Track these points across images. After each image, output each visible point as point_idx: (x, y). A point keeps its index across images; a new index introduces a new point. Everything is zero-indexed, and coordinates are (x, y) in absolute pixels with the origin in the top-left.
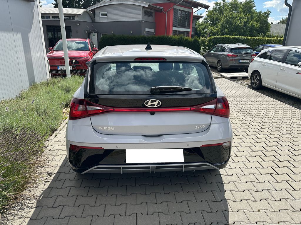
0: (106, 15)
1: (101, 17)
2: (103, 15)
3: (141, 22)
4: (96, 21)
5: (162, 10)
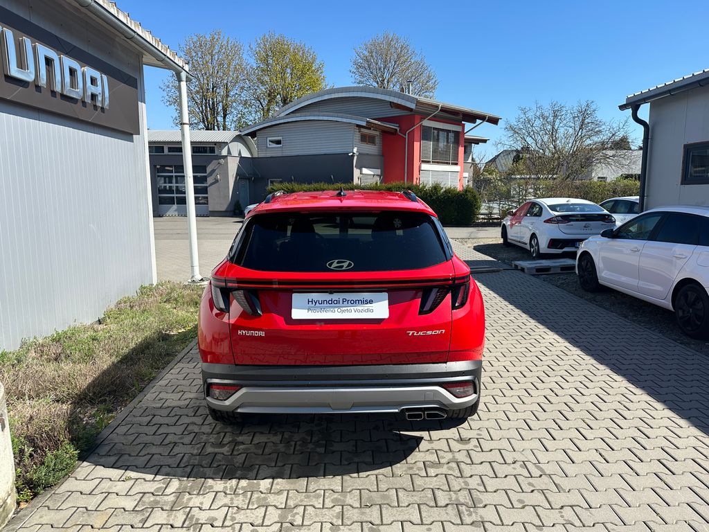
1: (268, 146)
2: (272, 142)
3: (352, 156)
4: (260, 155)
5: (396, 130)
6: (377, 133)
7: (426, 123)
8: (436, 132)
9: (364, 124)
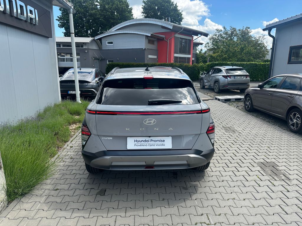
0: (112, 43)
1: (107, 44)
2: (109, 43)
3: (144, 49)
4: (103, 49)
5: (164, 38)
6: (156, 40)
7: (177, 35)
8: (181, 40)
9: (150, 35)
